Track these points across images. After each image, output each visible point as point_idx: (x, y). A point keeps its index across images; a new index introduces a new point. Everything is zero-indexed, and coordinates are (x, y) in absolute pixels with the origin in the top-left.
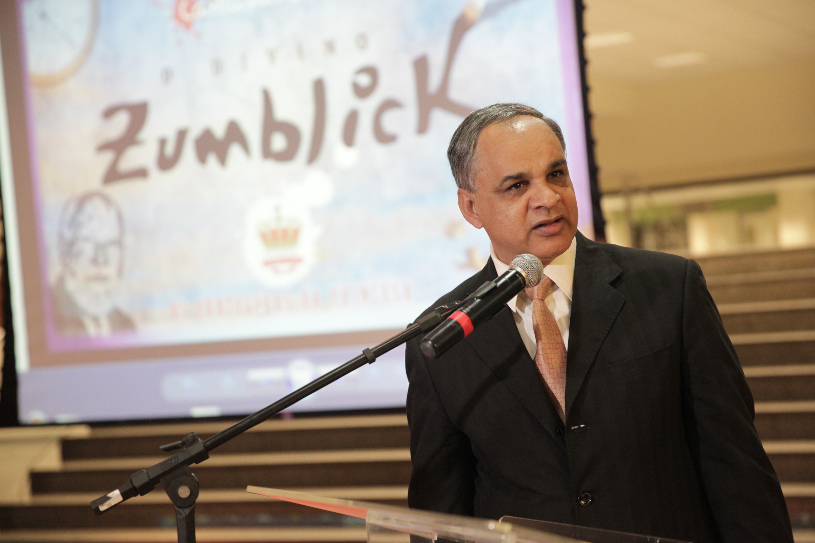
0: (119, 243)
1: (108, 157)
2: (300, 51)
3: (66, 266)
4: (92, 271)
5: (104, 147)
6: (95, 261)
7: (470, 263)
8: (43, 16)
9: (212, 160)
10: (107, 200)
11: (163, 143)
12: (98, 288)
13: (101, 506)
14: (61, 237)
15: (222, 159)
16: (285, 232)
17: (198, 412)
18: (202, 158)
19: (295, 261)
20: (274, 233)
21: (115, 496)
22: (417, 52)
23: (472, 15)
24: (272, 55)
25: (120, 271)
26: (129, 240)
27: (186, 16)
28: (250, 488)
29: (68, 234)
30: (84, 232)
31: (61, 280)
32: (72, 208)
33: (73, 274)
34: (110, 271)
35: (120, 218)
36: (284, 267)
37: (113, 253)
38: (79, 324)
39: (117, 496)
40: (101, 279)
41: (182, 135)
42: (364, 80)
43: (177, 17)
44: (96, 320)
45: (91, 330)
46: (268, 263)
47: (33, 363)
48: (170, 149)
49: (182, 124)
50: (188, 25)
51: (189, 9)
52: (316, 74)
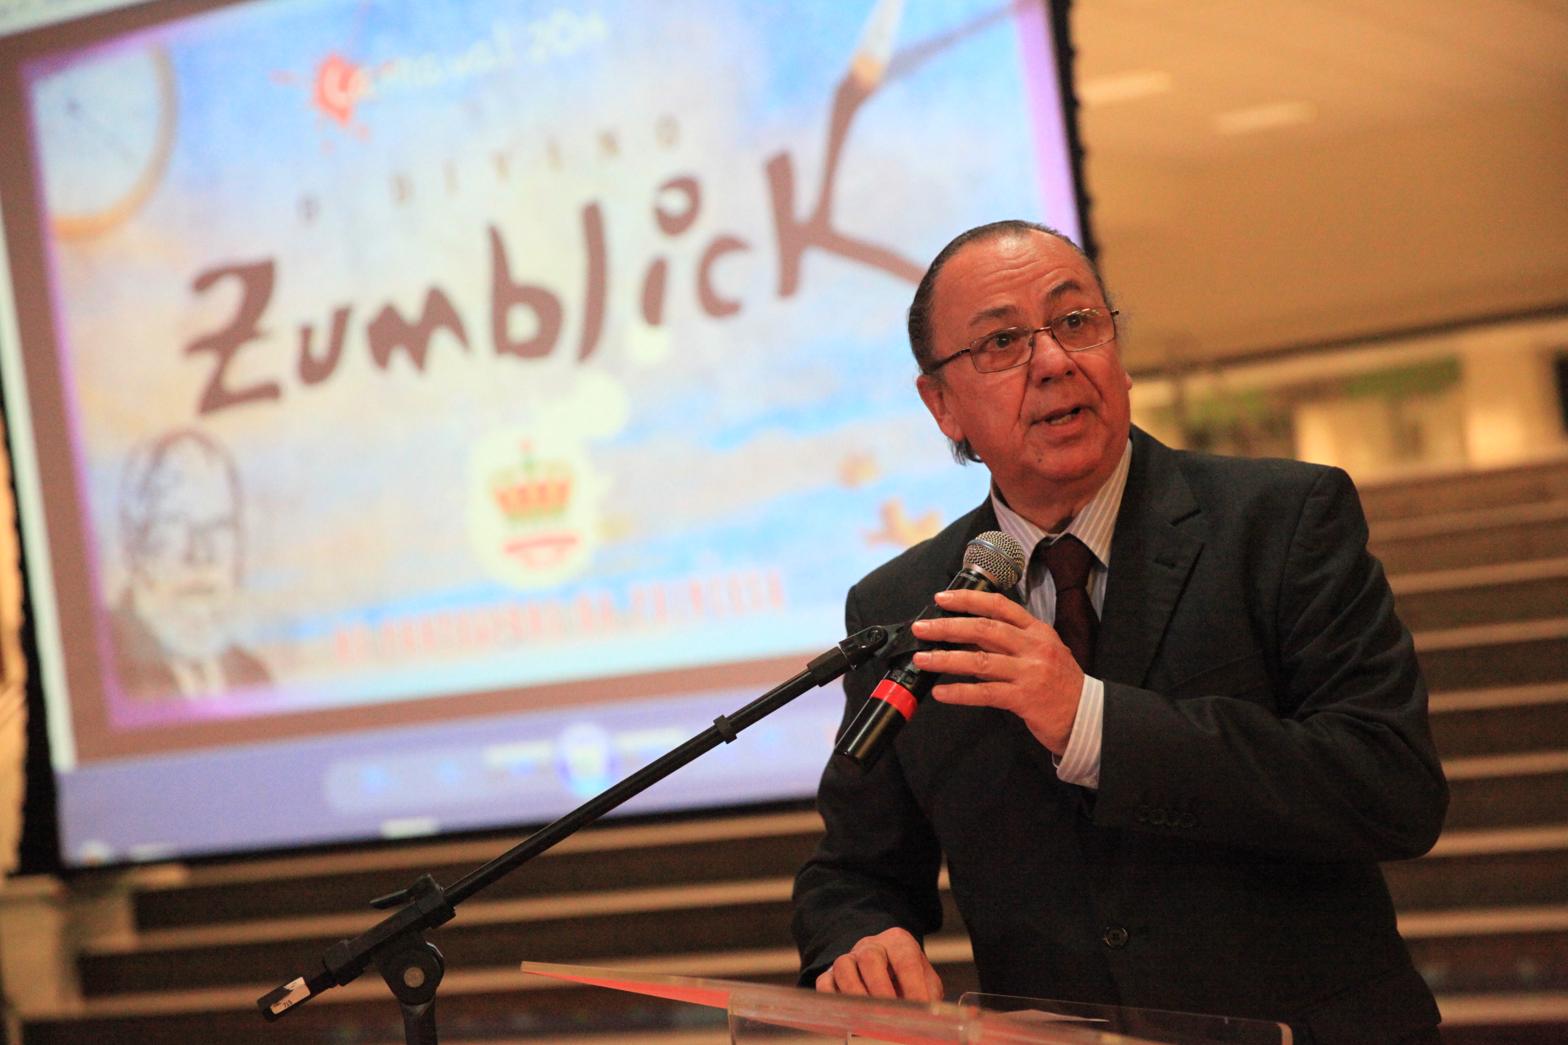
0: (233, 522)
1: (206, 364)
2: (554, 153)
3: (136, 569)
4: (187, 576)
5: (199, 346)
6: (189, 559)
7: (890, 532)
8: (73, 107)
9: (400, 360)
10: (207, 444)
11: (306, 334)
12: (199, 607)
13: (275, 1006)
14: (124, 516)
15: (419, 358)
16: (542, 489)
17: (396, 829)
18: (381, 357)
19: (564, 542)
20: (523, 493)
21: (298, 988)
22: (771, 148)
23: (868, 74)
24: (502, 163)
25: (238, 576)
26: (252, 517)
27: (339, 98)
28: (527, 966)
29: (137, 511)
30: (168, 505)
31: (128, 597)
32: (142, 462)
33: (150, 585)
34: (219, 575)
35: (233, 477)
36: (543, 554)
37: (224, 542)
38: (165, 677)
39: (301, 987)
40: (203, 590)
41: (341, 318)
42: (676, 202)
43: (323, 100)
44: (197, 668)
45: (189, 686)
46: (514, 548)
47: (84, 753)
48: (320, 346)
49: (339, 297)
50: (342, 114)
51: (344, 85)
52: (584, 195)
